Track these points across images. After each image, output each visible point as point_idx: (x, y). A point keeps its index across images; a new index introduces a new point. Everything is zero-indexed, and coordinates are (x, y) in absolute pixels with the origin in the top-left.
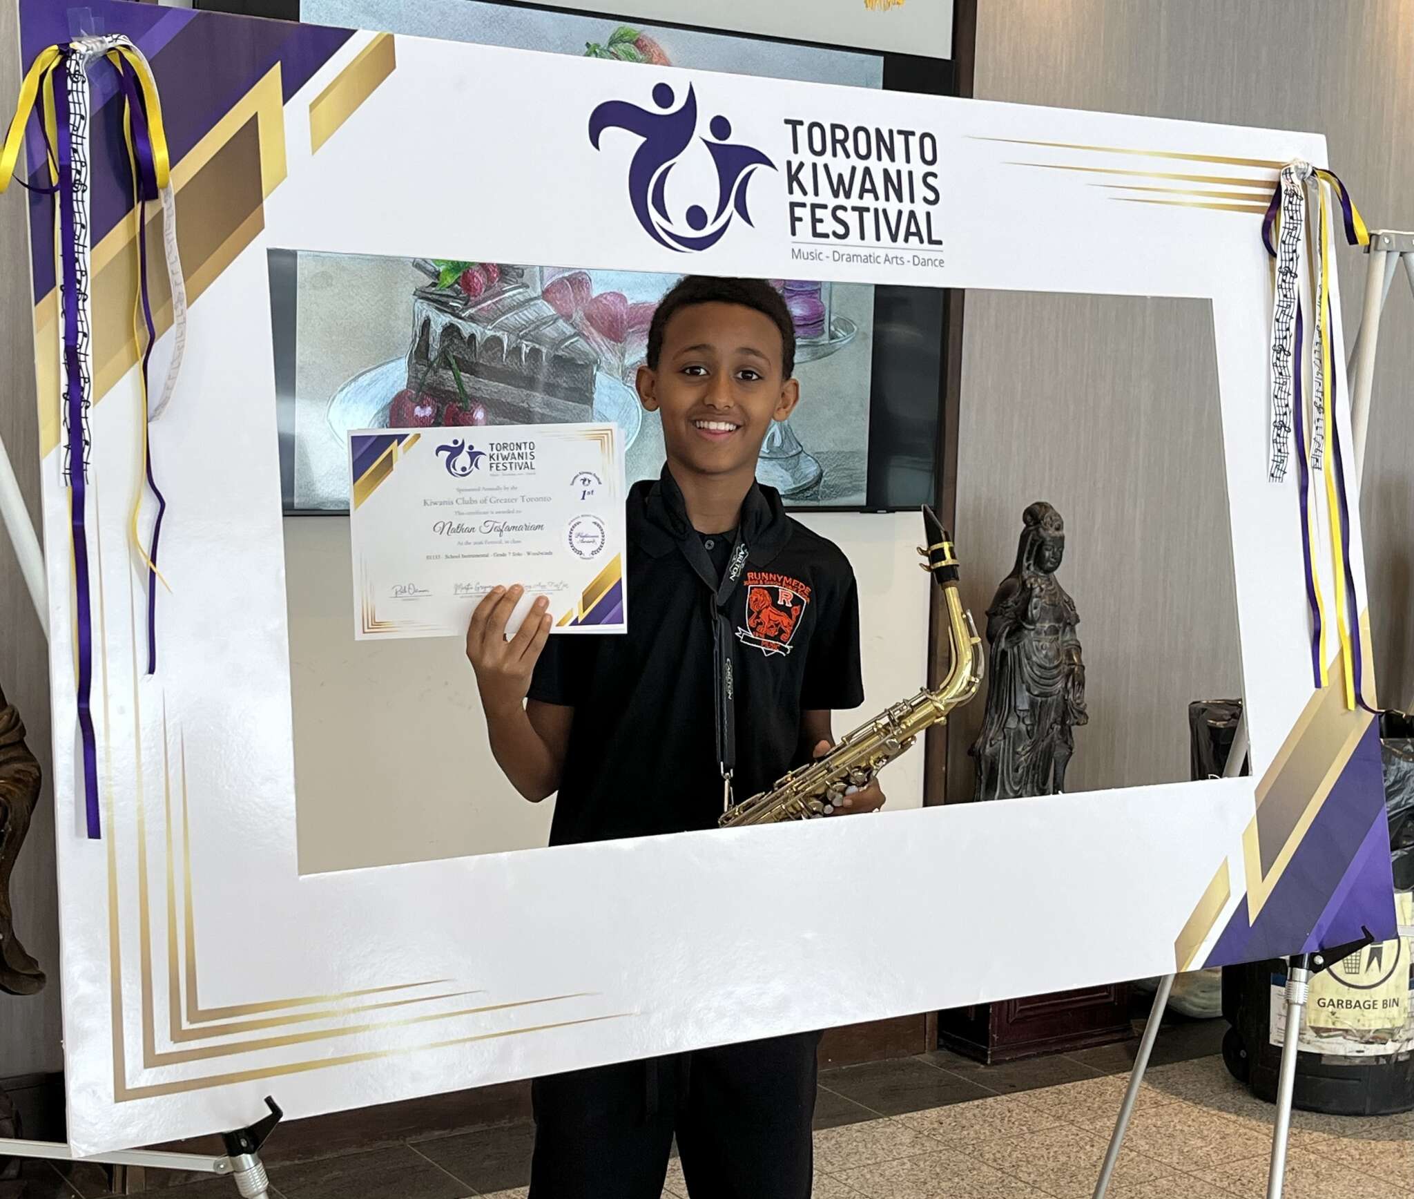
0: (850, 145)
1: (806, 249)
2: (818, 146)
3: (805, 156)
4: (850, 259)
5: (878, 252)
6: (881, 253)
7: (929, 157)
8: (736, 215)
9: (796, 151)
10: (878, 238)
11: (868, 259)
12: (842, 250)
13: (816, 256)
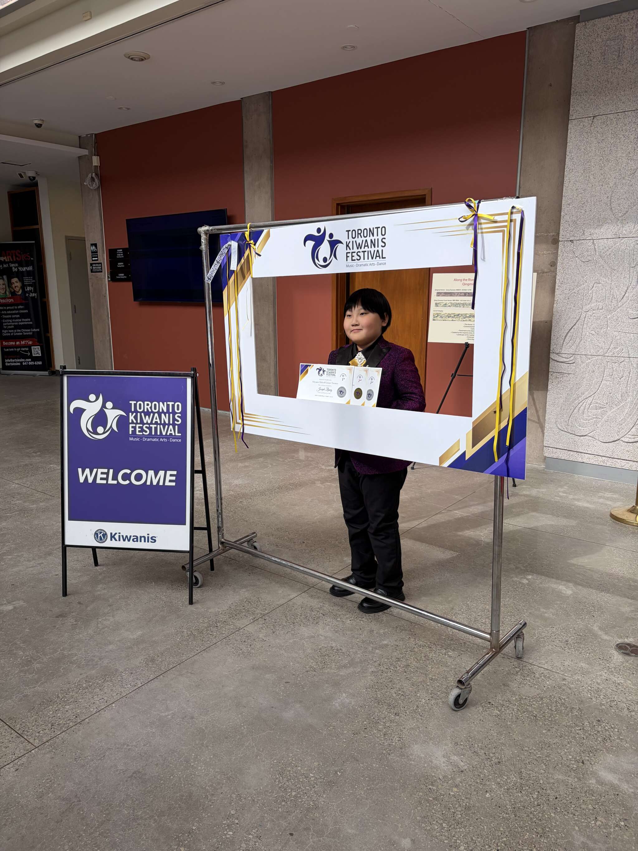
0: (362, 234)
1: (350, 264)
2: (354, 236)
3: (351, 239)
4: (361, 266)
5: (368, 263)
6: (369, 263)
7: (383, 233)
8: (334, 258)
9: (348, 238)
10: (368, 259)
11: (365, 265)
12: (358, 263)
13: (352, 266)
